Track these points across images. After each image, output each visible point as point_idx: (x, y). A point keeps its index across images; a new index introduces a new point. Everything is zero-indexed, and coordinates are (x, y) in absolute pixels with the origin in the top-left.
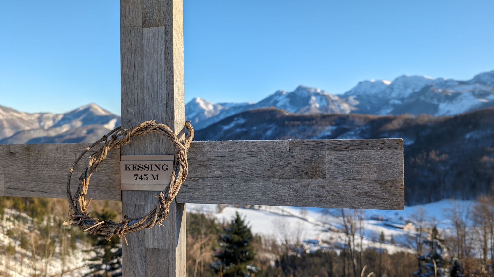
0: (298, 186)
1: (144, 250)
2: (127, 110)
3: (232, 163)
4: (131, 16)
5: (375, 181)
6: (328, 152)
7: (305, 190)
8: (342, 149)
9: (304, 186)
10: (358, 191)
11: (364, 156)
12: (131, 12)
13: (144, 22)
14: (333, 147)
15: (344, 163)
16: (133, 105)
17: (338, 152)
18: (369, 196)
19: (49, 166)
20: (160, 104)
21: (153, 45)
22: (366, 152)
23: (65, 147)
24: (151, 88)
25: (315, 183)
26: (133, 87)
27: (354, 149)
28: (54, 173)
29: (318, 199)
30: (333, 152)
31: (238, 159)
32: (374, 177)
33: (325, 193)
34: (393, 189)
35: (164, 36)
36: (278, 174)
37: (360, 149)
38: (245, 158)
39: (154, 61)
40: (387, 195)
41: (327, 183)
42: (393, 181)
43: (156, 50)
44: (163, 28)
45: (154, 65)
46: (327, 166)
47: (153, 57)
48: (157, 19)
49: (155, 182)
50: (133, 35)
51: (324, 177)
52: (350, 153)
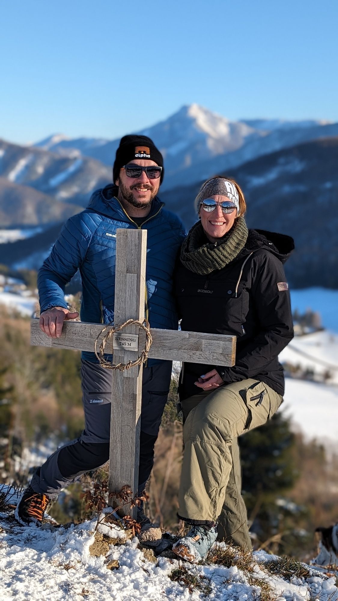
0: (191, 354)
1: (122, 378)
2: (118, 311)
3: (164, 341)
4: (121, 266)
5: (221, 354)
6: (204, 340)
7: (194, 356)
8: (210, 339)
9: (194, 354)
10: (214, 357)
11: (218, 343)
12: (121, 264)
13: (127, 270)
14: (206, 338)
15: (210, 345)
16: (120, 309)
17: (208, 340)
18: (219, 360)
19: (77, 334)
20: (133, 310)
21: (131, 282)
22: (218, 342)
23: (85, 325)
24: (129, 302)
25: (198, 353)
26: (121, 301)
27: (214, 340)
28: (79, 338)
29: (199, 360)
30: (206, 340)
31: (167, 339)
32: (221, 352)
33: (202, 357)
34: (228, 358)
35: (136, 279)
36: (183, 348)
37: (216, 340)
38: (170, 339)
39: (131, 290)
40: (225, 360)
41: (203, 353)
42: (228, 355)
43: (132, 285)
44: (136, 274)
45: (131, 292)
46: (203, 346)
47: (131, 288)
48: (134, 270)
49: (129, 346)
50: (122, 275)
51: (202, 351)
52: (212, 341)
